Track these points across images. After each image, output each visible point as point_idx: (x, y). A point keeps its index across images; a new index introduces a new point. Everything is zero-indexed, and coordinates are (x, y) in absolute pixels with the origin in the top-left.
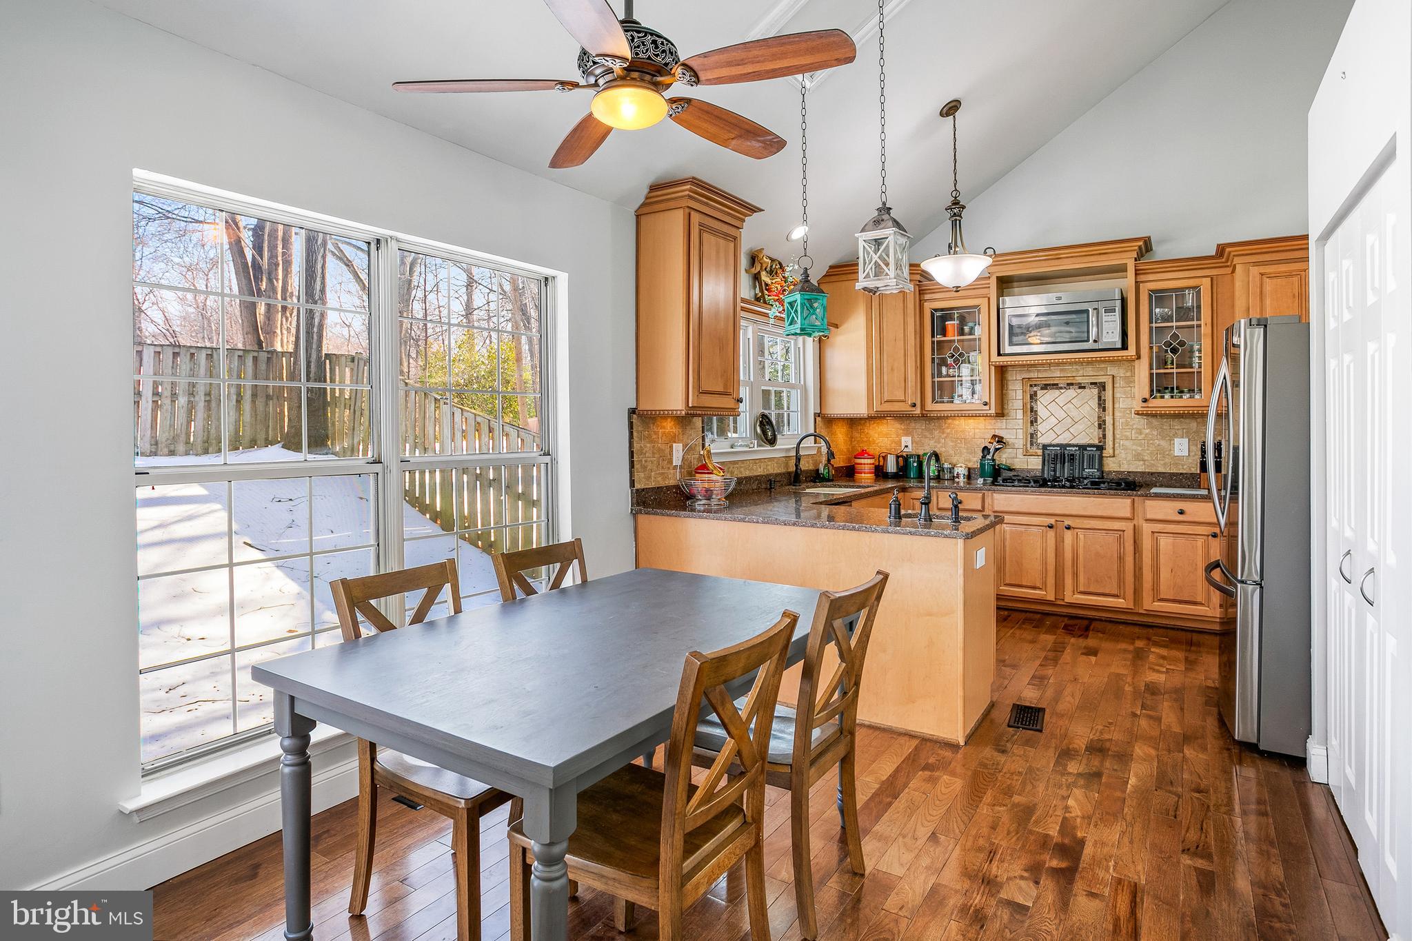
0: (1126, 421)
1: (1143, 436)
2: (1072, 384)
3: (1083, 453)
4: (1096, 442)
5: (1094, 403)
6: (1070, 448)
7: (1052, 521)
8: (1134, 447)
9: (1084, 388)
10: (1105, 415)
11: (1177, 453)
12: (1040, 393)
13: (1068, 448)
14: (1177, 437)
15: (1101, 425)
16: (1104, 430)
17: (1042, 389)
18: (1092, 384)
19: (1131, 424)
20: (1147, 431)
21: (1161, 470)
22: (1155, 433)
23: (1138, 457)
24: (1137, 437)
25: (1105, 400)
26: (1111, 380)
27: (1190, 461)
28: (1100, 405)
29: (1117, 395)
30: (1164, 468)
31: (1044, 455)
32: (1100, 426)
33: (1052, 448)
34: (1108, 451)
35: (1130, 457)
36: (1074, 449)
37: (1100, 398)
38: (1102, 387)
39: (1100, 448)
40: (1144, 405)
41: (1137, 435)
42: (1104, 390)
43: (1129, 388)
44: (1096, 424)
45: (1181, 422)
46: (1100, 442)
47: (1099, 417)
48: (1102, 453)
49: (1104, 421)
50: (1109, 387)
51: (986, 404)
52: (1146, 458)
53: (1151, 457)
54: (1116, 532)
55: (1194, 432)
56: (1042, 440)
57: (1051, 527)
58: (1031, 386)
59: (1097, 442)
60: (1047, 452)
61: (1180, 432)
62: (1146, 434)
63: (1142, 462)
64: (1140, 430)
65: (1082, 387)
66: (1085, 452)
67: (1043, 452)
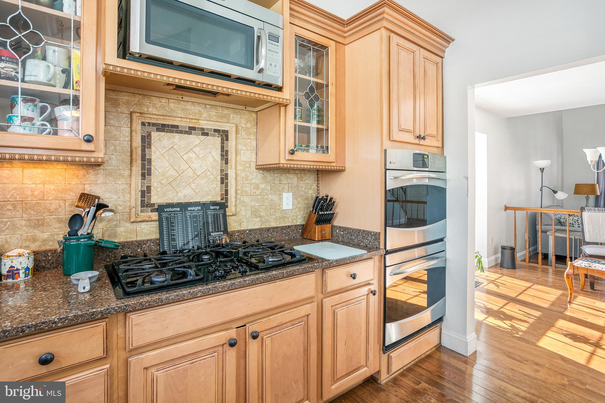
0: (246, 175)
1: (260, 191)
2: (194, 129)
3: (206, 213)
4: (218, 199)
5: (217, 154)
6: (192, 208)
7: (232, 333)
8: (253, 204)
9: (207, 134)
10: (227, 168)
11: (285, 207)
12: (155, 135)
13: (189, 209)
14: (284, 192)
15: (224, 179)
16: (227, 185)
17: (158, 130)
18: (216, 131)
19: (250, 178)
20: (263, 186)
21: (273, 224)
22: (269, 188)
23: (255, 213)
24: (255, 193)
25: (227, 151)
26: (234, 129)
27: (293, 214)
28: (222, 155)
29: (240, 147)
30: (276, 222)
31: (160, 220)
32: (222, 182)
33: (170, 209)
34: (230, 210)
35: (249, 213)
36: (196, 209)
37: (222, 148)
38: (224, 135)
39: (223, 206)
40: (291, 157)
41: (255, 190)
42: (227, 140)
43: (249, 140)
44: (219, 178)
45: (287, 178)
46: (222, 199)
47: (222, 171)
48: (225, 211)
49: (227, 175)
50: (232, 136)
51: (89, 140)
52: (262, 214)
53: (266, 213)
54: (301, 320)
55: (295, 187)
56: (156, 199)
57: (232, 345)
58: (143, 124)
59: (220, 200)
60: (164, 215)
61: (286, 187)
62: (262, 189)
63: (258, 219)
64: (257, 185)
65: (205, 133)
66: (209, 212)
67: (160, 216)
